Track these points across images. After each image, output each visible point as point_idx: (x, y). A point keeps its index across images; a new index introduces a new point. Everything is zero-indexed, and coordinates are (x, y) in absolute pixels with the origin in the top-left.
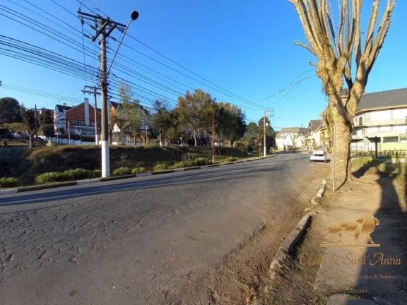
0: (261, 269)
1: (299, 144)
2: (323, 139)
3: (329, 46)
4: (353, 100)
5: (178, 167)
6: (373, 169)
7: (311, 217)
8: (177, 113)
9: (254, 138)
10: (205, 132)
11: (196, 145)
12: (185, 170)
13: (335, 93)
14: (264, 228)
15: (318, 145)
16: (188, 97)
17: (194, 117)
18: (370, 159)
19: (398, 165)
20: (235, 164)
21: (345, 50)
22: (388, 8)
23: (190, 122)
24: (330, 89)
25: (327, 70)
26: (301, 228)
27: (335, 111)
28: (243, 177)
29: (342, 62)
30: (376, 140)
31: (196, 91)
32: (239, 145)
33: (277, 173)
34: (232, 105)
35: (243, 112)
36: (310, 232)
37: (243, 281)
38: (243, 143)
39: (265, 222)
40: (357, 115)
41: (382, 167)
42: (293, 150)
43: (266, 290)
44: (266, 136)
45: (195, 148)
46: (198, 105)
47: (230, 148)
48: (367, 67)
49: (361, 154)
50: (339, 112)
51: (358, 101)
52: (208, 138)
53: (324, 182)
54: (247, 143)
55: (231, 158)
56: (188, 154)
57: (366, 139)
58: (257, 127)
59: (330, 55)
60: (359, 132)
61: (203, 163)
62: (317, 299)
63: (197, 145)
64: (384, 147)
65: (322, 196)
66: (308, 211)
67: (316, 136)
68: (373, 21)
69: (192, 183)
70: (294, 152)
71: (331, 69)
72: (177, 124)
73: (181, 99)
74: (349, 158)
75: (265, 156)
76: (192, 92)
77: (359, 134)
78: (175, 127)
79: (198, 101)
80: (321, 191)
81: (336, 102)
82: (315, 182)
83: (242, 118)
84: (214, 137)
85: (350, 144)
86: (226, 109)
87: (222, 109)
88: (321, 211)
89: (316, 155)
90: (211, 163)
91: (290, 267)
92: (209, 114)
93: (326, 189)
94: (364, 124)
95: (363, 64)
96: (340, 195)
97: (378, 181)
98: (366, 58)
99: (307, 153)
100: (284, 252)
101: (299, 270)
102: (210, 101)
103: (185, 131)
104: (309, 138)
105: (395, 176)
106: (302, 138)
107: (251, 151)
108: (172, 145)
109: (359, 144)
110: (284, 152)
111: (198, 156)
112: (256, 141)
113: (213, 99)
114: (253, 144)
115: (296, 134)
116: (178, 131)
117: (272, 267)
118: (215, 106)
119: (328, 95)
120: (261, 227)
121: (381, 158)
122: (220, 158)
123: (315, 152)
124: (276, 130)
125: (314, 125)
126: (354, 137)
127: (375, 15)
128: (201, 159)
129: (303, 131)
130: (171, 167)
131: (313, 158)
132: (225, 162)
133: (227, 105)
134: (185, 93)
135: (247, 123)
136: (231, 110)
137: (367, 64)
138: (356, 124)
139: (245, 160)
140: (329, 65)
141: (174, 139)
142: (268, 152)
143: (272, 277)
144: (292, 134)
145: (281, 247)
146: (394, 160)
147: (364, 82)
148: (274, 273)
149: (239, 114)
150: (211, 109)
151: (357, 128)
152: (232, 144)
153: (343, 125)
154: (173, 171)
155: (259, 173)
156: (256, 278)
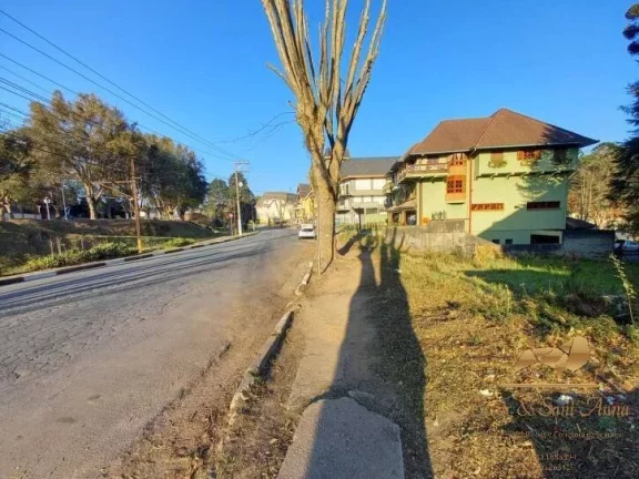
0: (216, 416)
1: (287, 216)
2: (313, 209)
3: (307, 85)
4: (335, 162)
5: (38, 268)
6: (357, 244)
7: (292, 313)
8: (26, 139)
9: (224, 206)
10: (115, 190)
11: (93, 217)
12: (59, 273)
13: (317, 150)
14: (228, 348)
15: (308, 217)
16: (61, 107)
17: (84, 154)
18: (355, 232)
19: (376, 238)
20: (188, 252)
21: (325, 97)
22: (370, 57)
23: (70, 164)
24: (312, 144)
25: (308, 118)
26: (279, 331)
27: (318, 173)
28: (199, 272)
29: (322, 111)
30: (360, 211)
31: (84, 97)
32: (195, 216)
33: (255, 260)
34: (176, 144)
35: (198, 159)
36: (290, 334)
37: (182, 452)
38: (203, 213)
39: (231, 339)
40: (344, 181)
41: (364, 241)
42: (280, 224)
43: (220, 447)
44: (241, 203)
45: (92, 223)
46: (92, 130)
47: (176, 223)
48: (346, 125)
49: (349, 228)
50: (323, 175)
51: (340, 165)
52: (127, 203)
53: (311, 264)
54: (210, 214)
55: (180, 240)
56: (72, 237)
57: (352, 211)
58: (227, 189)
59: (309, 98)
60: (347, 202)
61: (114, 254)
62: (289, 421)
63: (98, 216)
64: (367, 219)
65: (308, 282)
66: (291, 306)
67: (305, 204)
68: (353, 68)
69: (74, 300)
70: (282, 227)
71: (311, 117)
72: (29, 166)
73: (38, 108)
74: (334, 234)
75: (240, 234)
76: (71, 99)
77: (347, 205)
78: (25, 172)
79: (89, 120)
80: (307, 276)
81: (319, 162)
82: (301, 266)
83: (198, 170)
84: (140, 200)
85: (334, 215)
86: (163, 148)
87: (154, 148)
88: (305, 302)
89: (306, 230)
90: (136, 252)
91: (259, 394)
92: (123, 154)
93: (312, 273)
94: (351, 193)
95: (342, 120)
96: (326, 278)
97: (360, 257)
98: (346, 113)
99: (295, 228)
100: (253, 374)
101: (272, 392)
102: (123, 126)
103: (58, 185)
104: (299, 207)
105: (373, 249)
106: (290, 207)
107: (219, 226)
108: (17, 216)
109: (347, 216)
110: (269, 227)
111: (99, 240)
112: (226, 210)
113: (130, 123)
114: (222, 215)
115: (283, 202)
116: (33, 182)
117: (233, 405)
118: (136, 138)
119: (310, 151)
120: (223, 348)
121: (364, 230)
122: (158, 241)
123: (304, 226)
124: (256, 194)
125: (304, 191)
126: (341, 208)
127: (355, 61)
128: (108, 246)
129: (292, 199)
130: (17, 270)
131: (302, 234)
132: (167, 249)
133: (165, 140)
134: (50, 97)
135: (209, 180)
136: (174, 152)
137: (347, 121)
138: (343, 193)
139: (206, 242)
140: (309, 112)
141: (23, 201)
142: (245, 228)
143: (231, 422)
144: (278, 202)
145: (249, 369)
146: (374, 233)
147: (344, 141)
148: (235, 414)
149: (192, 160)
150: (126, 144)
151: (344, 198)
152: (182, 213)
153: (327, 191)
154: (21, 280)
155: (229, 262)
156: (205, 435)
